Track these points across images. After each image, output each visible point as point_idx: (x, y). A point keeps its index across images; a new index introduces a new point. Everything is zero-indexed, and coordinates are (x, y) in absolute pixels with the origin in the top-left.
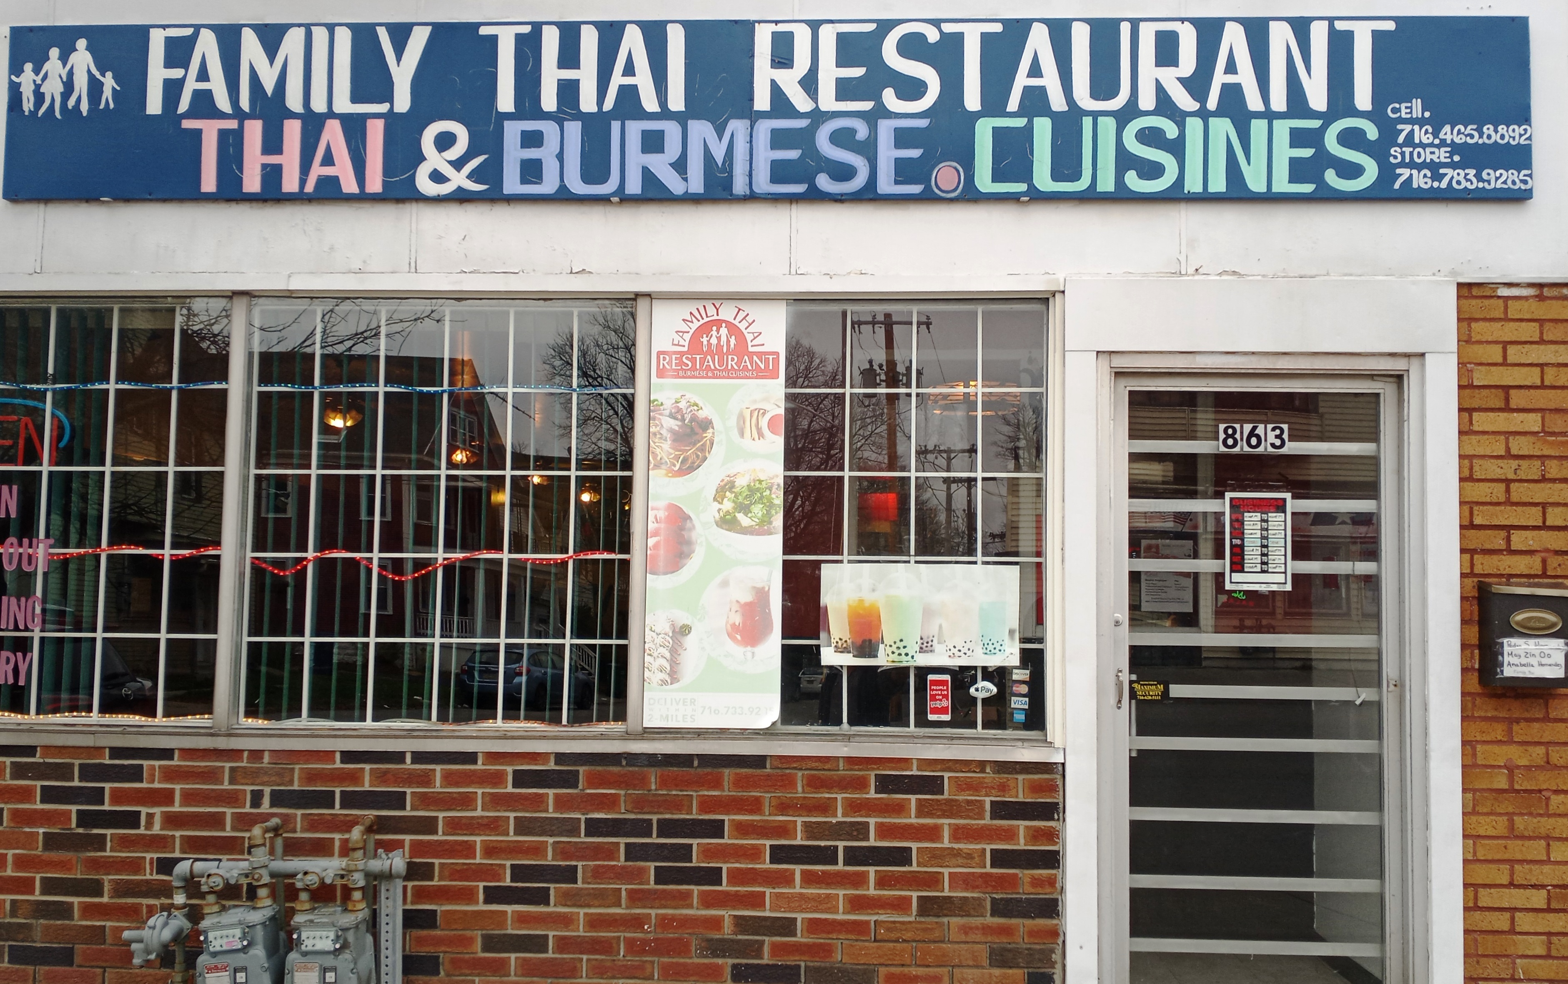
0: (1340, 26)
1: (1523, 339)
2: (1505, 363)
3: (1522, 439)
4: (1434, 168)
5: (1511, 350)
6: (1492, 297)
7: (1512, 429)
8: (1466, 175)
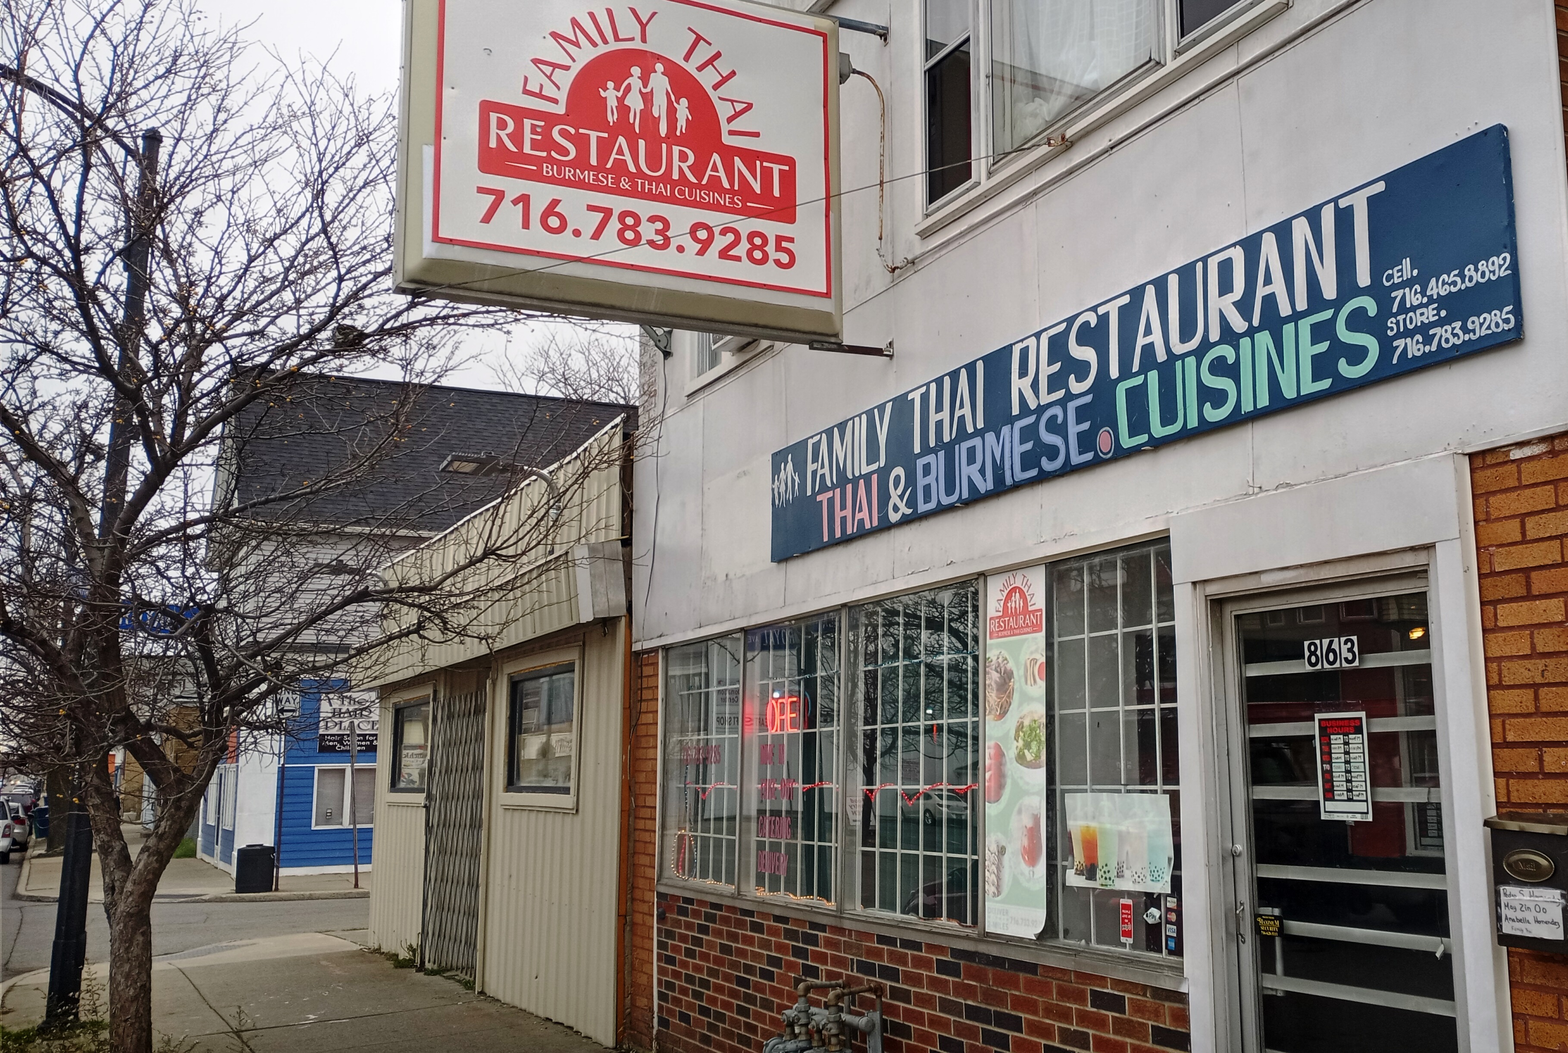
0: (1343, 203)
1: (1540, 508)
2: (1524, 541)
3: (1546, 631)
4: (1424, 329)
5: (1530, 523)
6: (1506, 463)
7: (1536, 621)
8: (1453, 329)
